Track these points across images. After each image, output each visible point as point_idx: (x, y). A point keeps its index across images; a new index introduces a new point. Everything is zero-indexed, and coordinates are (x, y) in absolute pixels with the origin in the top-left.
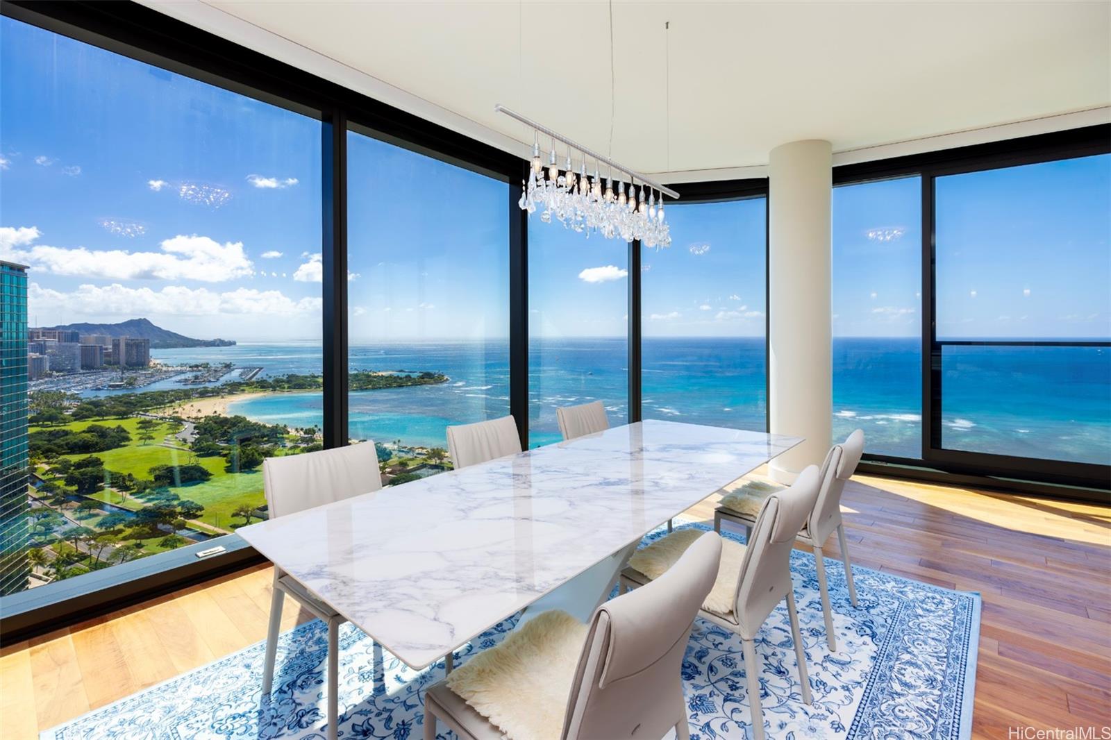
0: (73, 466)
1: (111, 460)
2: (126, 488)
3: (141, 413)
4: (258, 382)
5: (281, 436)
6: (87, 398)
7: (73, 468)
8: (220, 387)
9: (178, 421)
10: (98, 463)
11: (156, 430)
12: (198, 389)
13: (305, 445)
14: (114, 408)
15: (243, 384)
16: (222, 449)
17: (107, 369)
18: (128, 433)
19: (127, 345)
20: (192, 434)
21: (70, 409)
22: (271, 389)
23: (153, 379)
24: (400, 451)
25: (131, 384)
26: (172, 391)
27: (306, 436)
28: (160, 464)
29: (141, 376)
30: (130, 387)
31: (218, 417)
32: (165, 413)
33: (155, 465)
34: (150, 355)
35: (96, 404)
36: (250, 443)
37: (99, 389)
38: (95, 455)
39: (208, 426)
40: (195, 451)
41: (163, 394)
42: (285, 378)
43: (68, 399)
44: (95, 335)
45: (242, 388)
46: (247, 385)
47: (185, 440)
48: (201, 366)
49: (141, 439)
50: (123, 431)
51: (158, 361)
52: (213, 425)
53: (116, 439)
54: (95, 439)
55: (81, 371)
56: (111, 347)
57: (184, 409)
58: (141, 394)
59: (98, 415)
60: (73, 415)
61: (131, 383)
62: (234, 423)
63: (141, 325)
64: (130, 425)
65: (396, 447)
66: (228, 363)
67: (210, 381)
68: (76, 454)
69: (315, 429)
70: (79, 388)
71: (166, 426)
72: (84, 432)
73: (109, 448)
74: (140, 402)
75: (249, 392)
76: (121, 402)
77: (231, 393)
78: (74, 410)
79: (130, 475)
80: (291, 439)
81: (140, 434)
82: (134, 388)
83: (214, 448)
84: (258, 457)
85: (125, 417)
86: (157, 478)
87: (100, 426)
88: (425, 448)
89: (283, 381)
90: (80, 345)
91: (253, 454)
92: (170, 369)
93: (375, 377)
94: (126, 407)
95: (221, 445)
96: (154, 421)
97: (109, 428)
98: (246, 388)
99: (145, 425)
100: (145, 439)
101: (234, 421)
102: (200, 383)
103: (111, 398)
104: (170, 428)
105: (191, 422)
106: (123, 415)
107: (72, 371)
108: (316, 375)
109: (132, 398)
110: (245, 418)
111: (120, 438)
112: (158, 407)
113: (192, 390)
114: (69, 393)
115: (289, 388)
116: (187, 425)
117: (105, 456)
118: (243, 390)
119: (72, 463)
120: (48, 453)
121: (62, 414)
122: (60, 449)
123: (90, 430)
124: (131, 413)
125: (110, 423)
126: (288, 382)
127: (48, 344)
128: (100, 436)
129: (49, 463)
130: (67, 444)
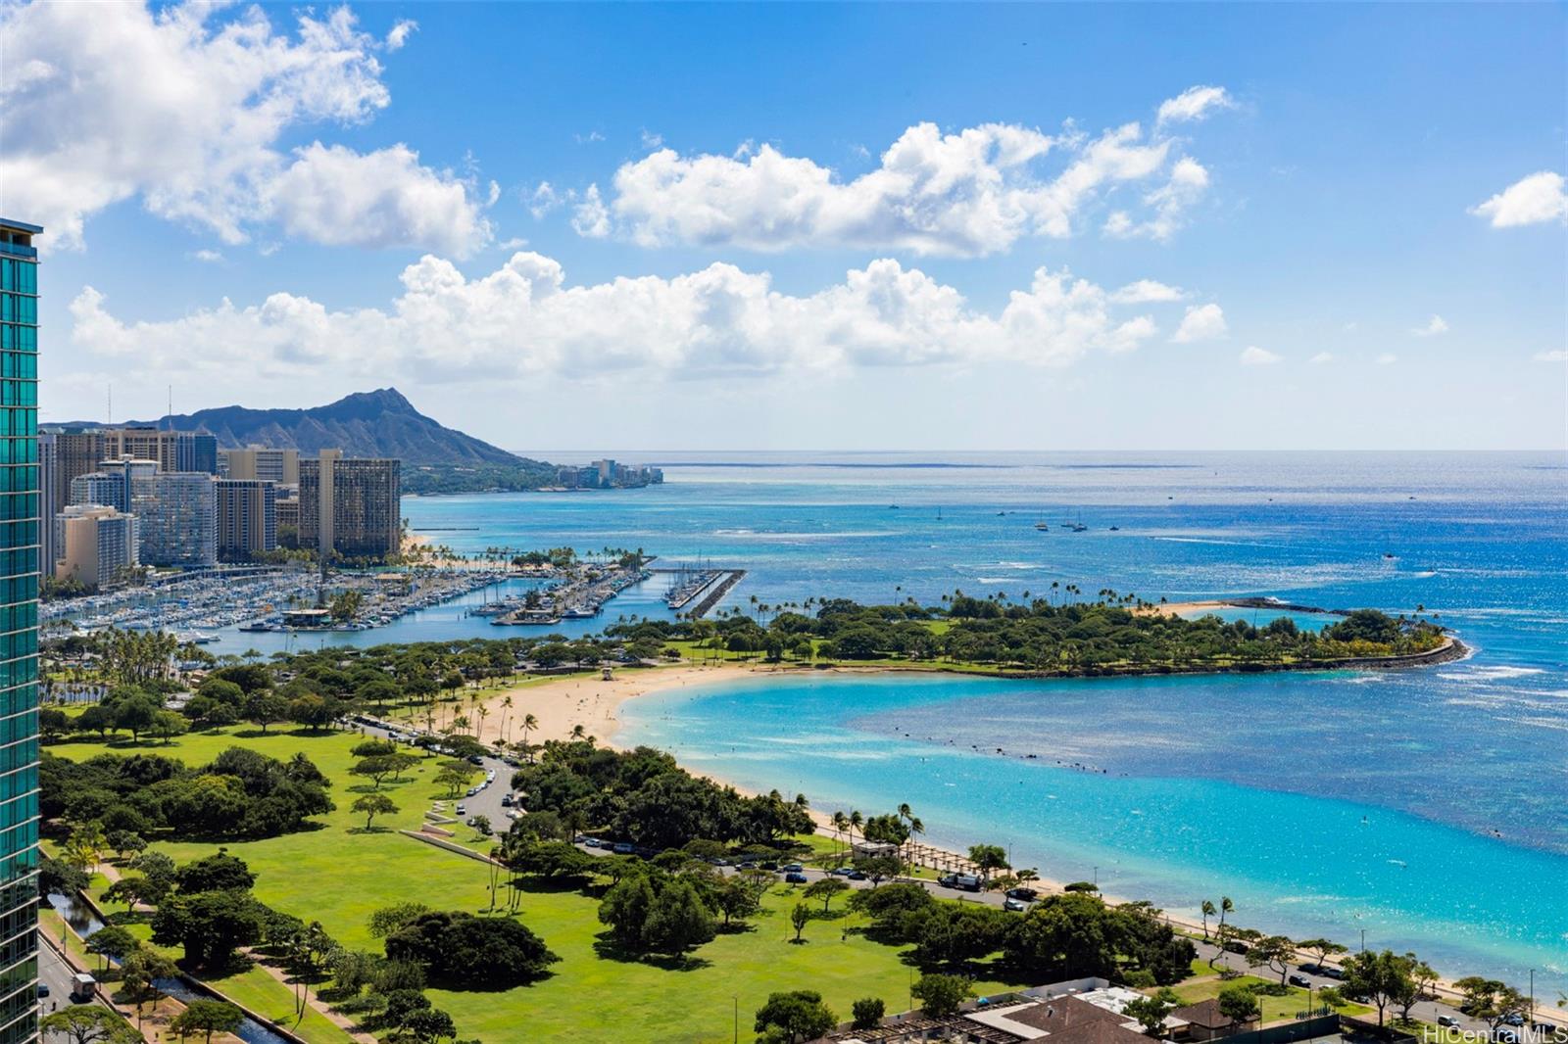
0: (178, 879)
1: (274, 872)
2: (309, 975)
3: (365, 716)
4: (721, 626)
5: (785, 837)
6: (227, 658)
7: (175, 887)
8: (603, 639)
9: (467, 754)
10: (236, 877)
11: (404, 781)
12: (533, 643)
13: (867, 884)
14: (295, 695)
15: (677, 629)
16: (594, 868)
17: (283, 562)
18: (327, 784)
19: (339, 480)
20: (506, 804)
21: (182, 690)
22: (764, 654)
24: (1228, 947)
25: (344, 615)
26: (458, 645)
27: (871, 846)
28: (414, 901)
29: (371, 585)
30: (344, 626)
31: (587, 748)
32: (431, 721)
33: (393, 902)
34: (403, 517)
35: (247, 678)
36: (681, 853)
37: (258, 629)
38: (234, 850)
39: (554, 777)
40: (511, 865)
41: (432, 654)
42: (812, 614)
43: (178, 657)
44: (258, 447)
45: (669, 646)
46: (688, 633)
47: (482, 825)
48: (547, 560)
49: (359, 806)
50: (313, 775)
51: (424, 539)
52: (571, 775)
53: (293, 803)
54: (238, 798)
55: (218, 567)
56: (295, 486)
57: (484, 713)
58: (369, 652)
59: (251, 715)
60: (190, 711)
61: (345, 612)
62: (635, 775)
63: (379, 412)
64: (334, 755)
65: (1213, 927)
66: (633, 551)
67: (572, 616)
68: (189, 840)
69: (905, 821)
70: (209, 621)
71: (432, 767)
72: (209, 769)
73: (271, 831)
74: (367, 679)
76: (313, 675)
77: (633, 662)
78: (191, 695)
80: (817, 851)
81: (356, 789)
82: (353, 630)
83: (568, 859)
84: (702, 909)
85: (322, 727)
86: (396, 948)
87: (250, 754)
88: (1339, 949)
89: (804, 627)
90: (214, 479)
91: (686, 901)
92: (458, 566)
93: (1144, 623)
95: (591, 851)
96: (400, 749)
97: (274, 762)
98: (683, 647)
99: (375, 759)
100: (371, 809)
101: (634, 766)
102: (541, 622)
103: (290, 660)
104: (445, 778)
105: (507, 762)
106: (316, 723)
107: (193, 566)
108: (922, 606)
109: (346, 663)
110: (671, 761)
112: (415, 699)
113: (516, 643)
114: (182, 637)
115: (825, 652)
116: (492, 770)
117: (252, 854)
118: (674, 655)
119: (176, 869)
120: (118, 831)
121: (160, 705)
122: (149, 821)
123: (226, 766)
124: (339, 715)
125: (279, 746)
126: (824, 630)
127: (138, 475)
128: (251, 789)
129: (119, 864)
130: (167, 806)
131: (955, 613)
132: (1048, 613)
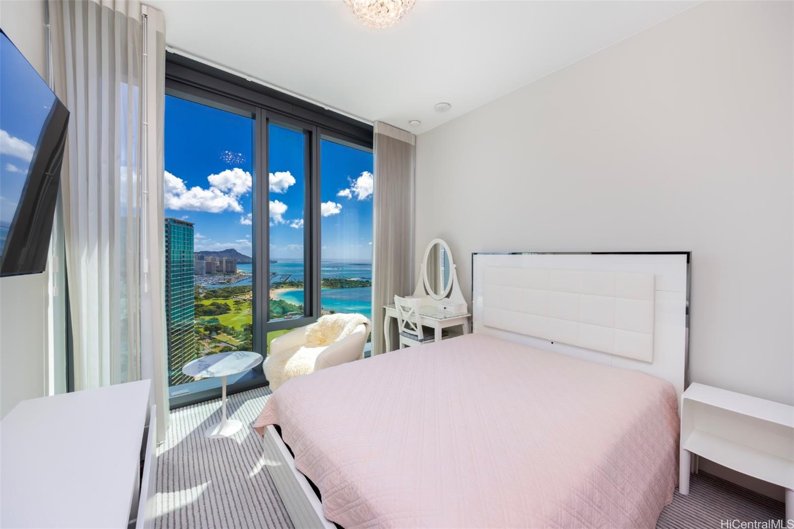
1: (222, 319)
2: (231, 334)
3: (235, 296)
4: (289, 283)
6: (209, 289)
7: (207, 323)
10: (217, 321)
11: (242, 306)
14: (222, 294)
15: (282, 283)
17: (217, 274)
18: (230, 307)
19: (226, 262)
22: (296, 286)
23: (239, 280)
25: (229, 282)
26: (248, 286)
28: (245, 322)
29: (232, 277)
30: (229, 284)
31: (271, 300)
32: (246, 297)
33: (243, 323)
34: (237, 267)
35: (214, 292)
37: (214, 284)
38: (216, 317)
41: (244, 288)
43: (201, 289)
44: (211, 257)
46: (284, 284)
49: (236, 310)
50: (227, 305)
51: (240, 271)
54: (215, 309)
55: (206, 275)
56: (219, 263)
58: (234, 287)
59: (216, 297)
60: (205, 297)
63: (232, 252)
64: (230, 302)
68: (208, 316)
70: (205, 283)
71: (247, 304)
72: (210, 305)
73: (221, 314)
74: (234, 291)
75: (285, 288)
76: (225, 291)
77: (276, 288)
78: (204, 294)
79: (233, 328)
81: (235, 307)
85: (228, 298)
86: (245, 330)
87: (216, 303)
90: (205, 262)
92: (246, 275)
93: (349, 281)
94: (228, 293)
96: (241, 301)
97: (221, 304)
98: (284, 286)
99: (237, 303)
101: (279, 302)
103: (220, 289)
104: (249, 305)
106: (226, 298)
107: (202, 275)
109: (230, 289)
110: (284, 301)
111: (225, 310)
112: (242, 294)
114: (202, 286)
117: (220, 317)
118: (282, 287)
119: (206, 320)
120: (197, 315)
121: (199, 296)
122: (201, 313)
123: (212, 304)
124: (230, 296)
125: (221, 301)
128: (217, 308)
130: (203, 311)
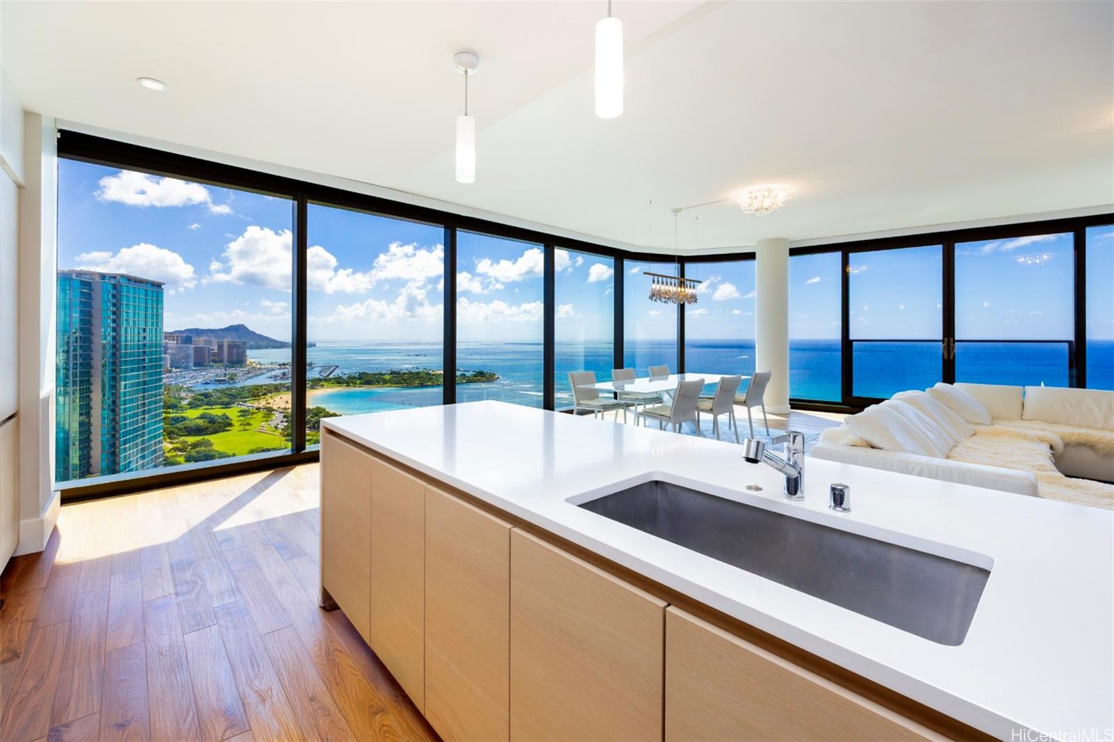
0: (190, 445)
1: (219, 442)
3: (241, 403)
4: (334, 379)
6: (199, 391)
7: (190, 448)
9: (270, 411)
10: (209, 444)
11: (253, 418)
12: (285, 384)
14: (220, 399)
15: (323, 380)
17: (213, 366)
18: (231, 420)
19: (229, 346)
20: (282, 422)
21: (186, 399)
22: (345, 384)
25: (232, 379)
26: (265, 385)
28: (259, 446)
29: (239, 371)
30: (232, 382)
32: (259, 403)
33: (253, 447)
34: (247, 355)
35: (206, 395)
37: (207, 383)
38: (207, 437)
40: (284, 436)
41: (258, 388)
42: (357, 375)
43: (184, 391)
44: (203, 338)
45: (321, 384)
46: (326, 380)
47: (276, 427)
48: (287, 364)
49: (241, 425)
50: (228, 418)
51: (252, 360)
54: (207, 424)
55: (194, 368)
56: (216, 348)
57: (275, 401)
58: (240, 388)
59: (208, 404)
60: (189, 404)
61: (232, 378)
62: (316, 413)
63: (239, 329)
64: (233, 413)
66: (310, 362)
68: (192, 436)
70: (192, 382)
71: (260, 415)
72: (197, 418)
73: (216, 432)
74: (240, 394)
75: (328, 387)
76: (225, 394)
77: (312, 388)
78: (189, 400)
81: (240, 421)
82: (235, 383)
85: (229, 406)
87: (209, 414)
89: (355, 378)
90: (192, 346)
92: (263, 367)
93: (433, 375)
94: (230, 398)
96: (251, 410)
97: (217, 415)
98: (325, 384)
99: (244, 413)
100: (245, 425)
101: (316, 411)
103: (217, 390)
104: (264, 417)
105: (281, 412)
106: (227, 405)
107: (187, 368)
108: (383, 372)
109: (234, 391)
110: (324, 410)
111: (222, 425)
112: (254, 398)
113: (281, 384)
114: (185, 386)
115: (360, 384)
116: (277, 414)
118: (323, 386)
119: (189, 443)
120: (170, 435)
121: (180, 402)
122: (180, 432)
123: (202, 417)
124: (233, 403)
125: (217, 411)
126: (360, 379)
127: (169, 345)
128: (210, 422)
129: (171, 443)
130: (185, 428)
131: (390, 374)
132: (412, 373)
